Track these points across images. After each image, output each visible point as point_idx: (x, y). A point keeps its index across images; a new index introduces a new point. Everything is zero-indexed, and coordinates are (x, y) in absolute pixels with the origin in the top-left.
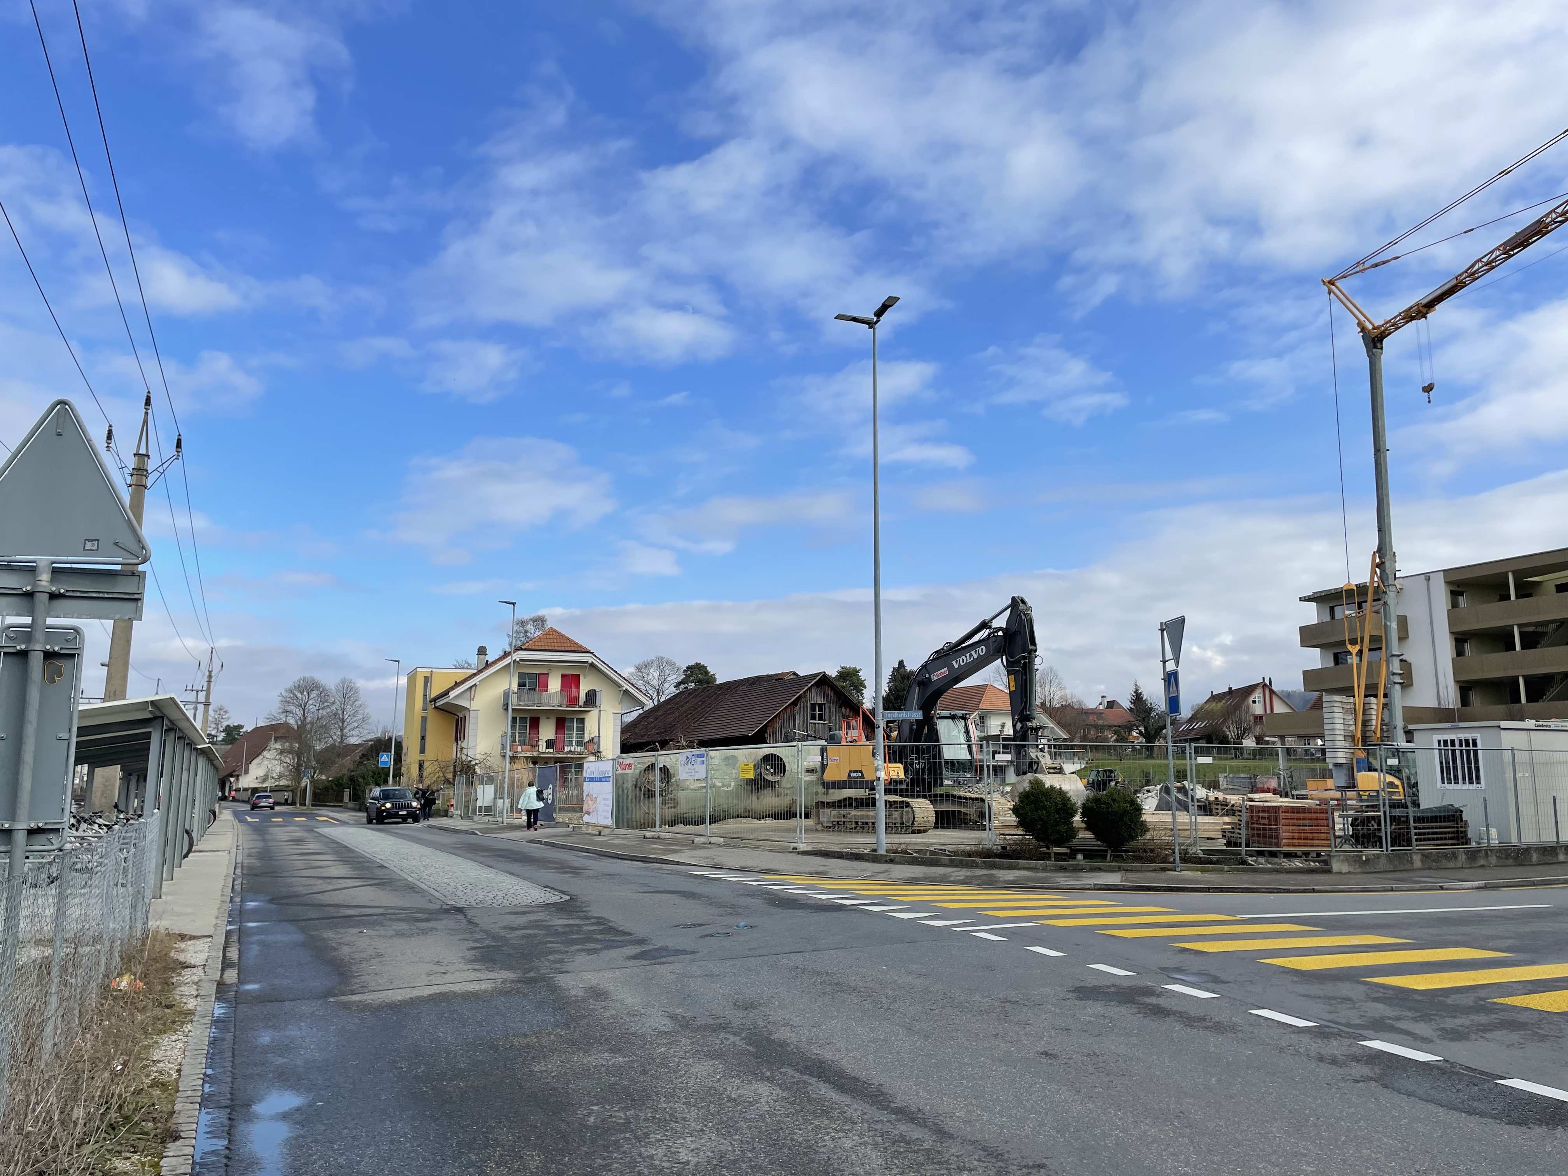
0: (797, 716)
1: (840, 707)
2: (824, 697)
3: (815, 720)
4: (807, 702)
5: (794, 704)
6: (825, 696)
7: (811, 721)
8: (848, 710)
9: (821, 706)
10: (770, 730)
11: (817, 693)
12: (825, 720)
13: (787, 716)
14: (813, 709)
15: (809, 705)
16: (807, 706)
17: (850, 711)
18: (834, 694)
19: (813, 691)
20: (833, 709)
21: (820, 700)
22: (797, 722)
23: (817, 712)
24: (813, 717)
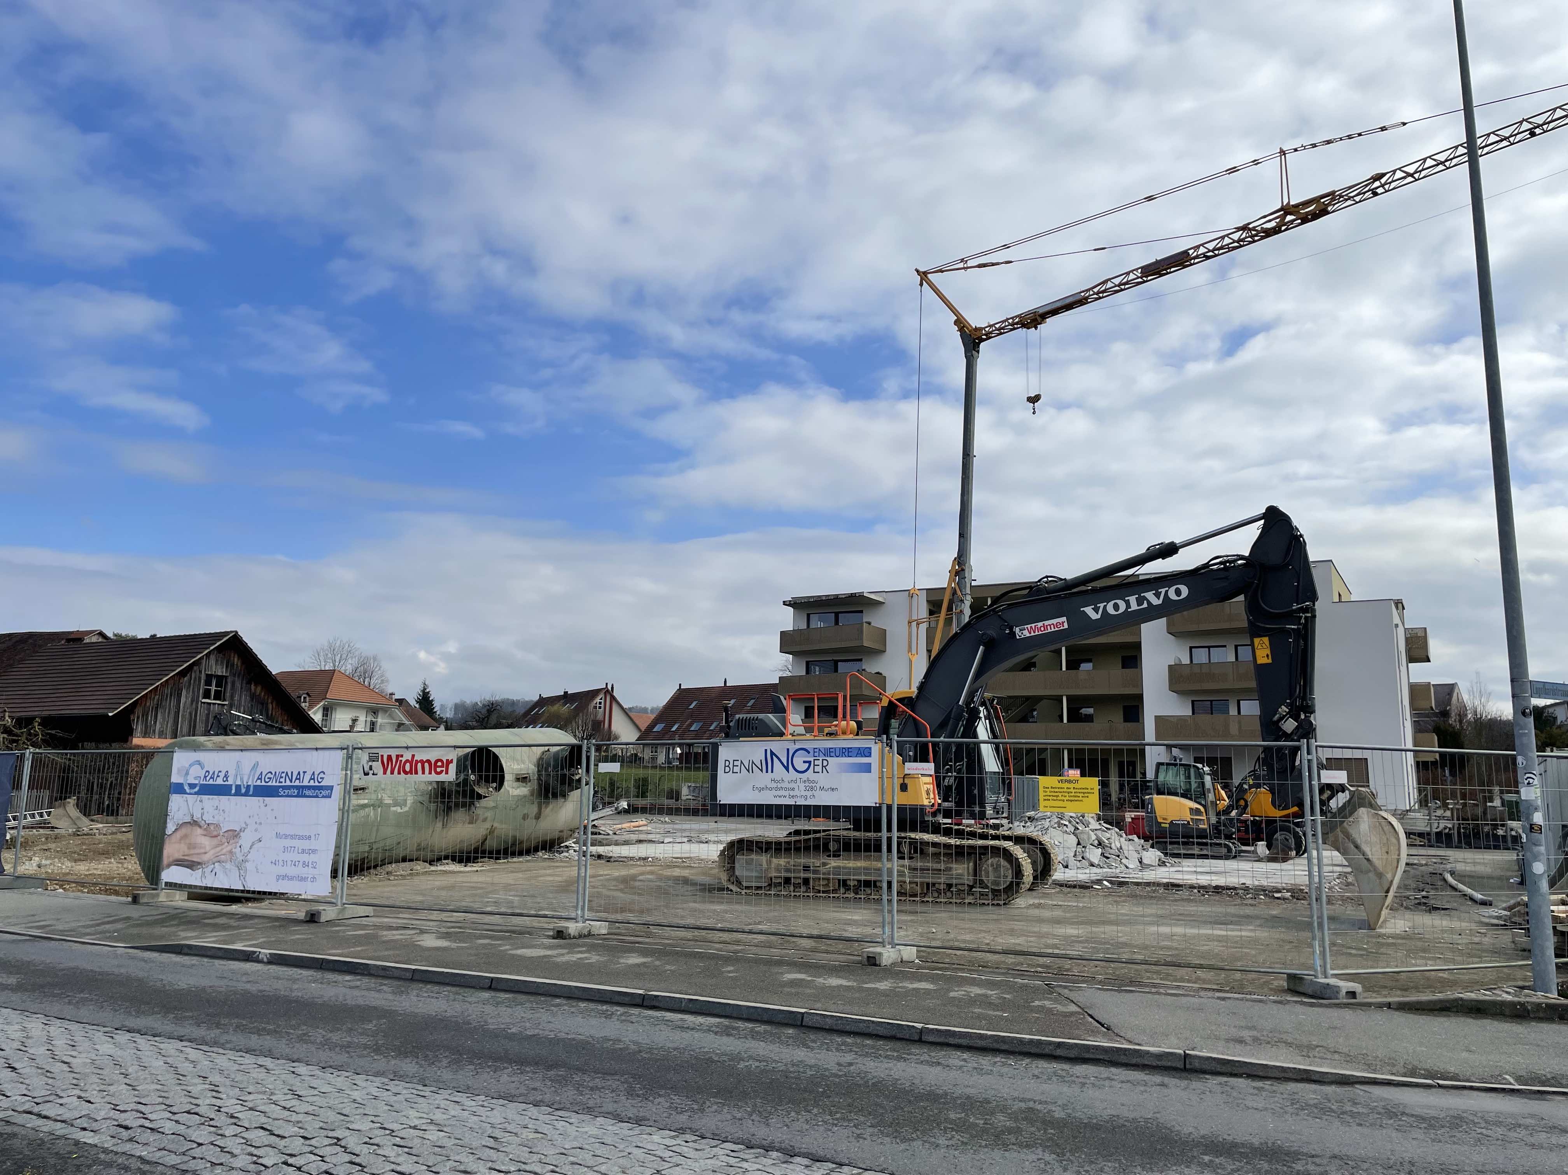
0: (184, 693)
1: (249, 683)
2: (227, 667)
3: (209, 698)
4: (200, 672)
5: (182, 674)
6: (229, 665)
7: (204, 700)
8: (259, 689)
9: (221, 680)
10: (139, 711)
11: (217, 661)
12: (224, 700)
13: (167, 691)
14: (208, 682)
15: (203, 677)
16: (200, 678)
17: (262, 689)
18: (243, 663)
19: (212, 657)
20: (238, 685)
21: (221, 671)
22: (183, 700)
23: (213, 688)
24: (207, 695)
